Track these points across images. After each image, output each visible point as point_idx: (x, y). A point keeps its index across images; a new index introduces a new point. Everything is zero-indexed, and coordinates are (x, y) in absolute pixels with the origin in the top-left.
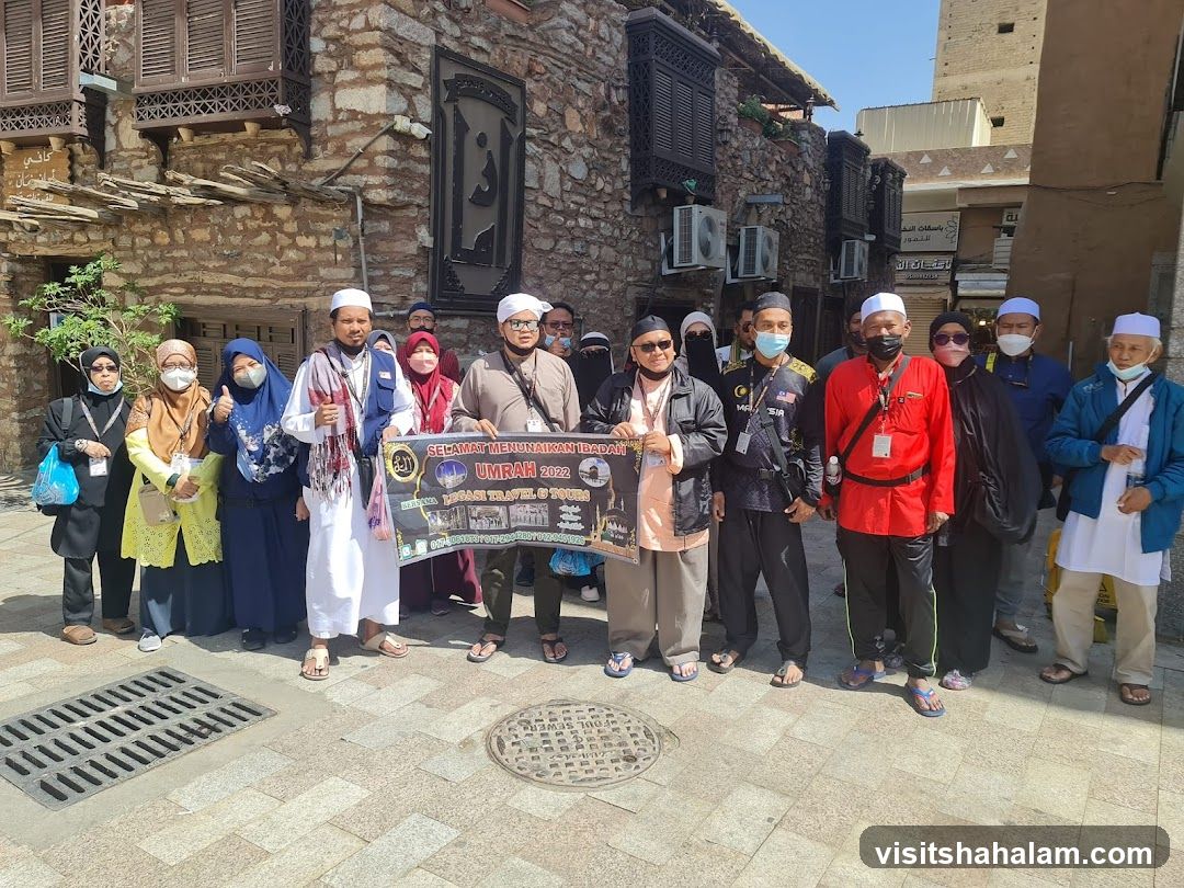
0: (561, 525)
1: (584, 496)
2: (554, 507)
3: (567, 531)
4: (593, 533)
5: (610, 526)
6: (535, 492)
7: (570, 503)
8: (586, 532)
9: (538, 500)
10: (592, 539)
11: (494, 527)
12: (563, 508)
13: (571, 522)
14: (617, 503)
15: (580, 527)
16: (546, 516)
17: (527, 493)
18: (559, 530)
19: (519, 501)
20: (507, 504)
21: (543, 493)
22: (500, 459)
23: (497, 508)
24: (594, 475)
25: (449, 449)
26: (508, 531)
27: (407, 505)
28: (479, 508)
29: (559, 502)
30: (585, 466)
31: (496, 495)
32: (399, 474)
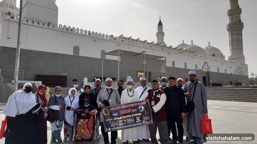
0: (137, 122)
1: (140, 114)
2: (135, 118)
3: (138, 123)
4: (143, 121)
5: (146, 118)
6: (131, 116)
7: (138, 116)
8: (142, 122)
9: (132, 117)
10: (143, 123)
11: (124, 124)
12: (137, 118)
13: (138, 120)
14: (147, 113)
15: (140, 121)
16: (134, 121)
17: (130, 116)
18: (136, 123)
19: (128, 118)
20: (126, 119)
21: (133, 115)
22: (124, 109)
23: (124, 120)
24: (141, 109)
25: (115, 108)
26: (127, 125)
27: (107, 120)
28: (121, 121)
29: (136, 117)
30: (139, 108)
31: (124, 117)
32: (105, 114)
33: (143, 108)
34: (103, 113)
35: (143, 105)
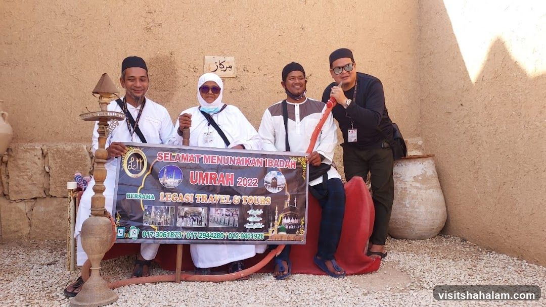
0: (247, 226)
1: (265, 201)
2: (244, 209)
3: (252, 230)
4: (271, 229)
5: (285, 221)
6: (231, 199)
7: (255, 207)
8: (265, 230)
9: (232, 205)
10: (270, 234)
11: (195, 225)
12: (250, 212)
13: (255, 223)
14: (292, 202)
15: (261, 226)
16: (237, 219)
17: (225, 199)
18: (245, 230)
19: (219, 205)
20: (208, 206)
21: (237, 199)
22: (211, 168)
23: (200, 209)
24: (274, 185)
25: (174, 156)
26: (206, 229)
27: (132, 196)
28: (186, 209)
29: (248, 207)
30: (269, 177)
31: (202, 197)
32: (131, 171)
33: (282, 179)
34: (121, 167)
35: (285, 172)
